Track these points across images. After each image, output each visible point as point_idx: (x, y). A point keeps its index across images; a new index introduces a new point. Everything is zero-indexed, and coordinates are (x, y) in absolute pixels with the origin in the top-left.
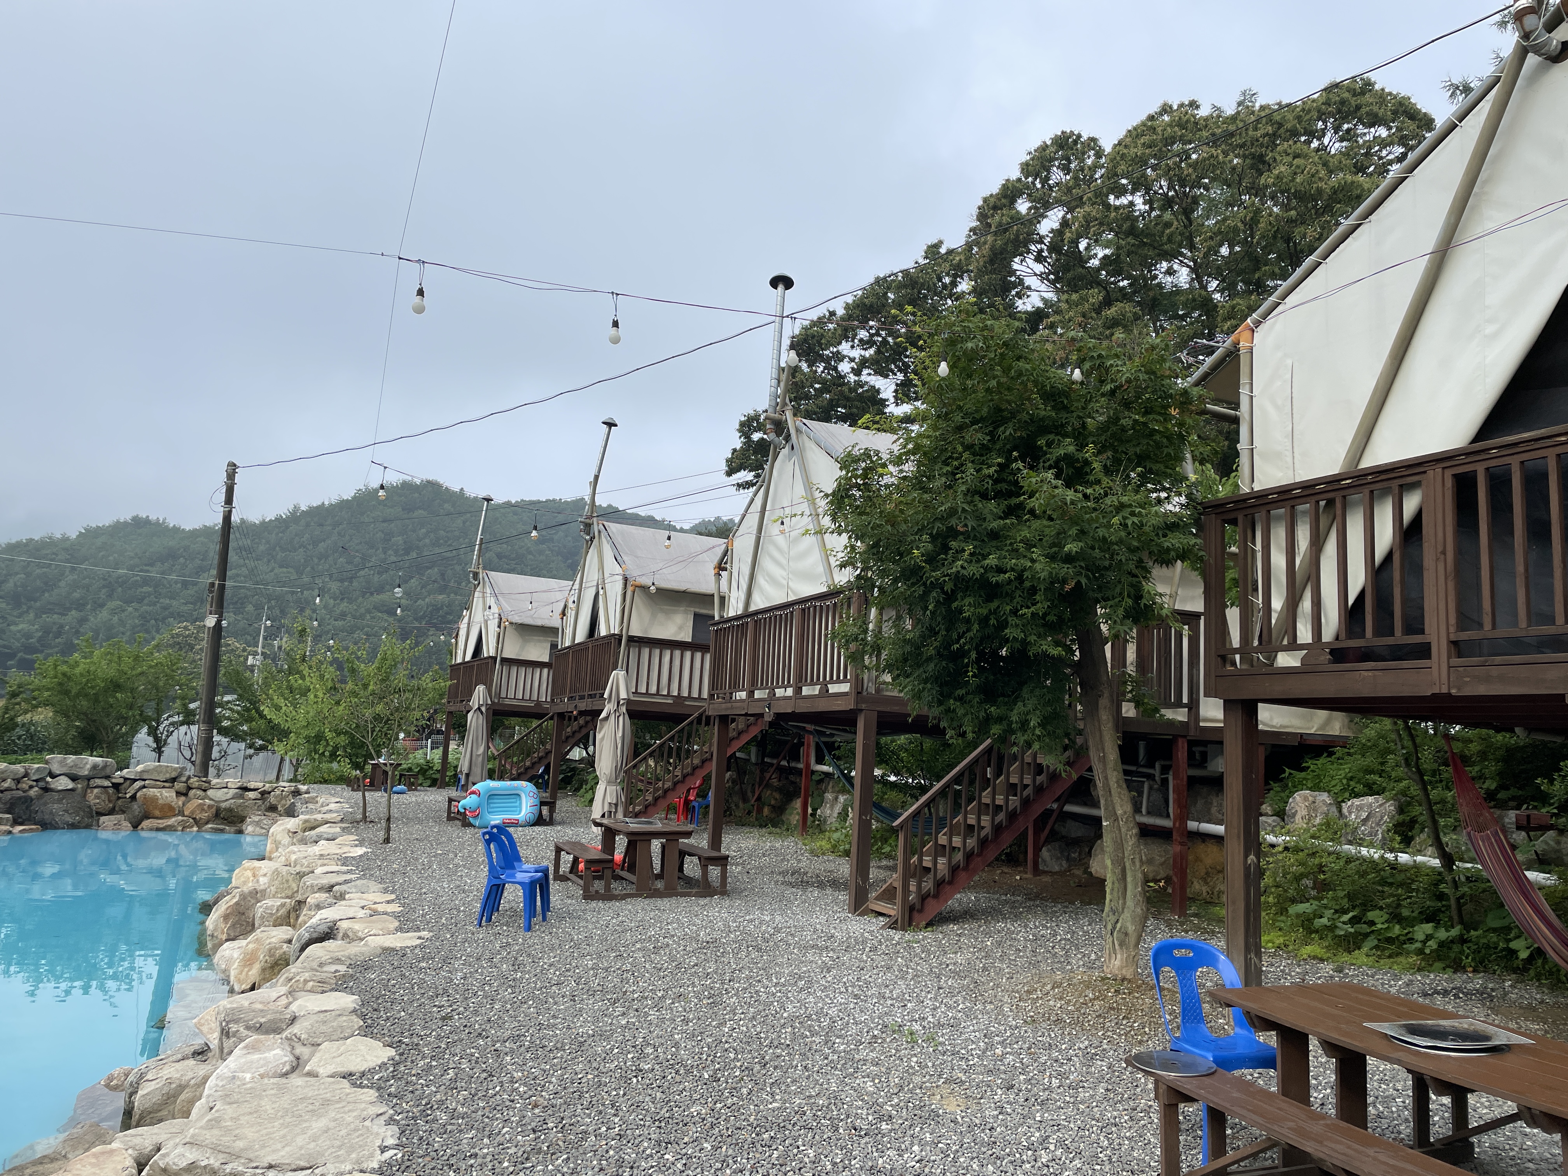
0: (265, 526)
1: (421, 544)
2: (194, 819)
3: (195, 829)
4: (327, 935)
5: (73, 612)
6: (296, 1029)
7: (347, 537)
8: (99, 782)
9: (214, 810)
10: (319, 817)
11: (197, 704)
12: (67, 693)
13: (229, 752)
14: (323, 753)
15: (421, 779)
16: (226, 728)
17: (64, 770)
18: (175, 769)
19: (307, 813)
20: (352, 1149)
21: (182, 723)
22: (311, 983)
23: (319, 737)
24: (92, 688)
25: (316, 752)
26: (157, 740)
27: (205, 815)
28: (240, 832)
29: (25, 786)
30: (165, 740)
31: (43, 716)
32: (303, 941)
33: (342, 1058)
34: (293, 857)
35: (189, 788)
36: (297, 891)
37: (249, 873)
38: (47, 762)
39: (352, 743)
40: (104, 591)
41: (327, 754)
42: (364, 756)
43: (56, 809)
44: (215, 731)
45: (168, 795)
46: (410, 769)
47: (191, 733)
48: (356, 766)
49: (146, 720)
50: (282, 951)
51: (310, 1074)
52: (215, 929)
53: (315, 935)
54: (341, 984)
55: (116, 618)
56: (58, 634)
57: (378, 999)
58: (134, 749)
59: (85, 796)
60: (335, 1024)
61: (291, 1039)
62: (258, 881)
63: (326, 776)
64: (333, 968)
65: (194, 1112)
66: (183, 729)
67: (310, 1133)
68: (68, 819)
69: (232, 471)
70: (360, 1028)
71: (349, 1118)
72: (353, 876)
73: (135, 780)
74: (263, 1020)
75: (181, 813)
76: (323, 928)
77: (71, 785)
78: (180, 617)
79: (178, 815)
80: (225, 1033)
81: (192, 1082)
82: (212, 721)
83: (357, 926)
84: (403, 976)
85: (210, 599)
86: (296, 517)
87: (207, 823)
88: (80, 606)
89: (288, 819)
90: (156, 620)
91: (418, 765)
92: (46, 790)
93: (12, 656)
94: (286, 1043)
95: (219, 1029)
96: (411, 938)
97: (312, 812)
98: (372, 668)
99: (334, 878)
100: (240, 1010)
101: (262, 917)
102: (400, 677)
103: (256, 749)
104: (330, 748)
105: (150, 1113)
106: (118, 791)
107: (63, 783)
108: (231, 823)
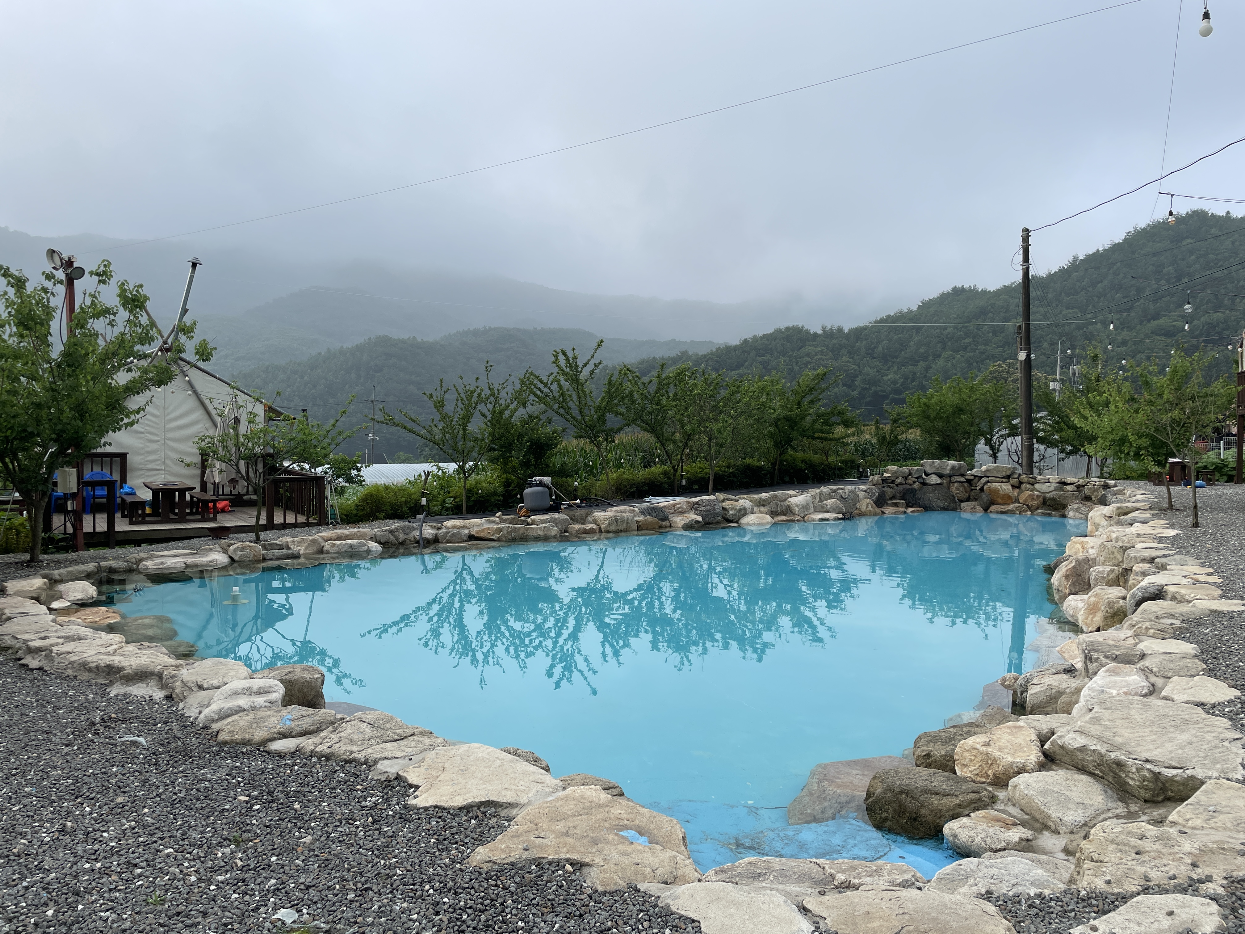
0: (1051, 277)
1: (1192, 270)
2: (1027, 505)
3: (1029, 513)
4: (1158, 595)
5: (921, 363)
6: (1147, 663)
7: (1122, 275)
8: (957, 478)
9: (1041, 499)
10: (1129, 505)
11: (1018, 420)
12: (928, 417)
13: (1047, 455)
14: (1128, 453)
15: (1217, 476)
16: (1041, 438)
17: (934, 470)
18: (1009, 469)
19: (1117, 502)
20: (1215, 761)
21: (1009, 435)
22: (1152, 631)
23: (1123, 441)
24: (944, 412)
25: (1122, 452)
26: (992, 448)
27: (1035, 503)
28: (1064, 516)
29: (910, 481)
30: (998, 449)
31: (914, 435)
32: (1137, 599)
33: (1193, 690)
34: (1114, 536)
35: (1021, 483)
36: (1123, 561)
37: (1079, 546)
38: (922, 465)
39: (1153, 445)
40: (939, 345)
41: (1132, 453)
42: (1165, 455)
43: (931, 497)
44: (1035, 440)
45: (1005, 488)
46: (1205, 467)
47: (1016, 443)
48: (1160, 464)
49: (983, 434)
50: (1119, 605)
51: (1165, 698)
52: (1060, 585)
53: (1147, 595)
54: (1179, 634)
55: (950, 364)
56: (913, 380)
57: (1215, 649)
58: (976, 456)
59: (949, 488)
60: (1181, 664)
61: (1143, 670)
62: (1088, 552)
63: (1128, 473)
64: (1169, 621)
65: (1075, 711)
66: (1010, 439)
67: (1176, 742)
68: (941, 504)
69: (1026, 234)
70: (1204, 670)
71: (1209, 737)
72: (1170, 552)
73: (981, 477)
74: (1118, 653)
75: (1017, 501)
76: (1153, 590)
77: (939, 481)
78: (993, 358)
79: (1015, 502)
80: (1088, 658)
81: (1068, 690)
82: (1031, 433)
83: (1183, 591)
84: (1235, 634)
85: (1019, 339)
86: (1076, 266)
87: (1037, 509)
89: (1102, 507)
90: (977, 362)
91: (1213, 463)
92: (924, 484)
94: (1141, 673)
95: (1082, 655)
96: (1236, 605)
97: (1121, 501)
98: (1164, 380)
99: (1154, 553)
100: (1098, 643)
101: (1096, 579)
102: (1192, 387)
103: (1067, 453)
104: (1134, 449)
105: (1039, 707)
106: (971, 485)
107: (934, 480)
108: (1056, 509)
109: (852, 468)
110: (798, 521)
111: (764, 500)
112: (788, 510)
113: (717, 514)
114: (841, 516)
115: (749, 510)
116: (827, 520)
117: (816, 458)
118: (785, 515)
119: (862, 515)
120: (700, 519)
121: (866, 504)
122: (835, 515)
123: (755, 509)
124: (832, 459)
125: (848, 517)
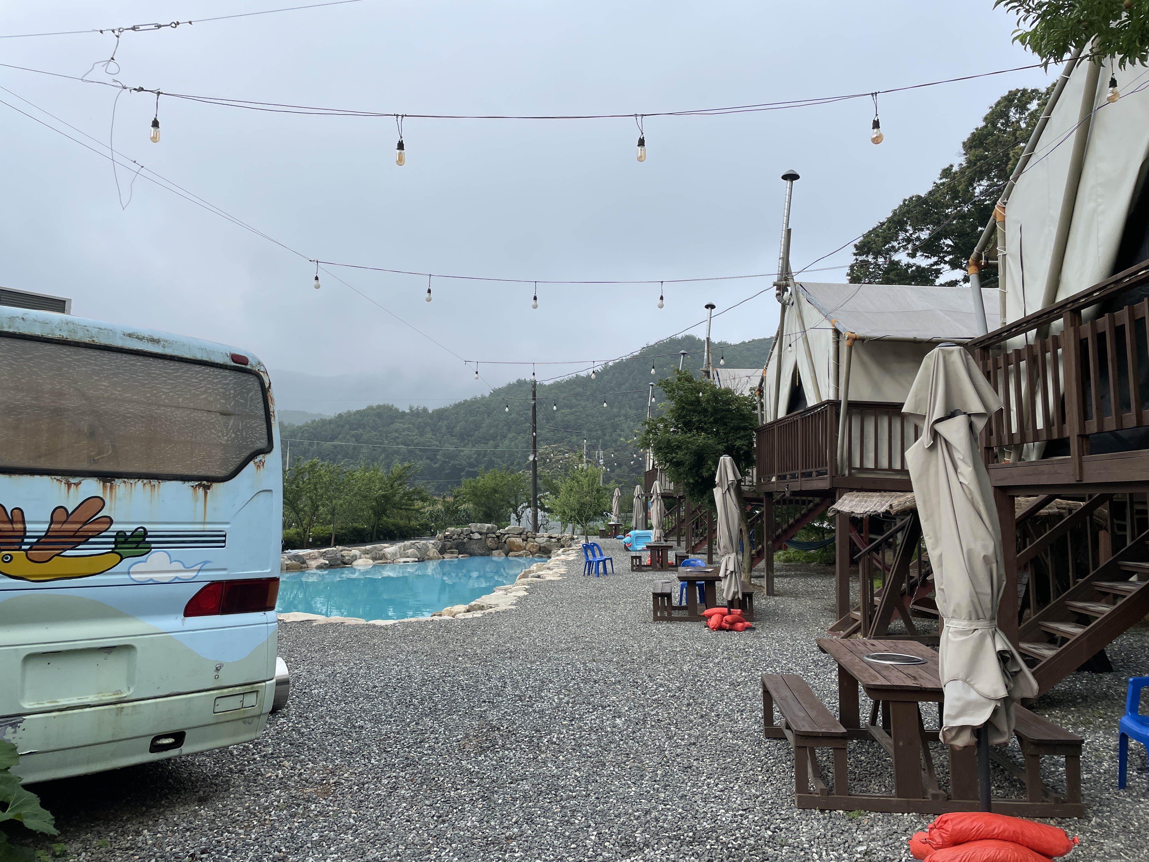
2: (531, 552)
3: (531, 556)
8: (490, 535)
9: (538, 547)
12: (476, 495)
17: (477, 530)
18: (523, 529)
21: (526, 507)
24: (486, 492)
26: (517, 515)
27: (535, 550)
28: (549, 557)
29: (462, 537)
30: (521, 516)
31: (468, 506)
35: (528, 537)
38: (469, 527)
43: (475, 547)
44: (538, 510)
45: (519, 541)
47: (529, 512)
49: (512, 506)
59: (485, 542)
66: (527, 510)
68: (480, 552)
73: (506, 534)
75: (525, 549)
77: (480, 537)
82: (536, 506)
87: (536, 553)
88: (494, 438)
92: (470, 539)
93: (462, 470)
106: (499, 539)
107: (477, 536)
108: (546, 553)
109: (427, 529)
110: (390, 563)
111: (368, 550)
112: (383, 557)
113: (338, 559)
114: (417, 560)
115: (358, 557)
116: (408, 562)
117: (402, 523)
118: (381, 559)
119: (430, 559)
120: (327, 562)
121: (433, 552)
122: (413, 559)
123: (362, 556)
124: (413, 523)
125: (421, 560)
